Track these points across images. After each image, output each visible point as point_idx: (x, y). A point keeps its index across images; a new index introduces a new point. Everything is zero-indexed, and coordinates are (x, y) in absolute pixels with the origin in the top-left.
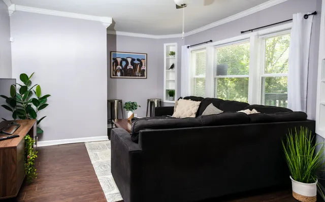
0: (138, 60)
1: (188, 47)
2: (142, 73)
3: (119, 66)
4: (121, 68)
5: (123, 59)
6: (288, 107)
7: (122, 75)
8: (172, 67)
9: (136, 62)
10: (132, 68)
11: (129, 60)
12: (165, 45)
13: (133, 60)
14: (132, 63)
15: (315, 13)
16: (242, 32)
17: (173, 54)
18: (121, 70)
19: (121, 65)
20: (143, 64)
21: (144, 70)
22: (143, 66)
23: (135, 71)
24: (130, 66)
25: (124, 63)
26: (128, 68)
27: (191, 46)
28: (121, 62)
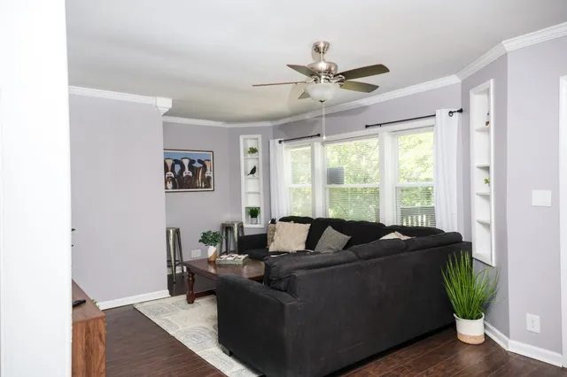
0: (200, 161)
1: (280, 142)
2: (207, 183)
3: (169, 173)
4: (173, 175)
5: (176, 162)
6: (438, 227)
7: (174, 187)
8: (253, 171)
9: (197, 165)
10: (191, 174)
11: (186, 162)
12: (242, 138)
13: (192, 162)
14: (191, 167)
15: (461, 111)
16: (367, 126)
17: (253, 151)
18: (173, 180)
19: (173, 171)
20: (208, 168)
21: (209, 178)
22: (208, 172)
23: (195, 180)
24: (187, 172)
25: (177, 168)
26: (184, 175)
27: (285, 141)
28: (173, 166)
